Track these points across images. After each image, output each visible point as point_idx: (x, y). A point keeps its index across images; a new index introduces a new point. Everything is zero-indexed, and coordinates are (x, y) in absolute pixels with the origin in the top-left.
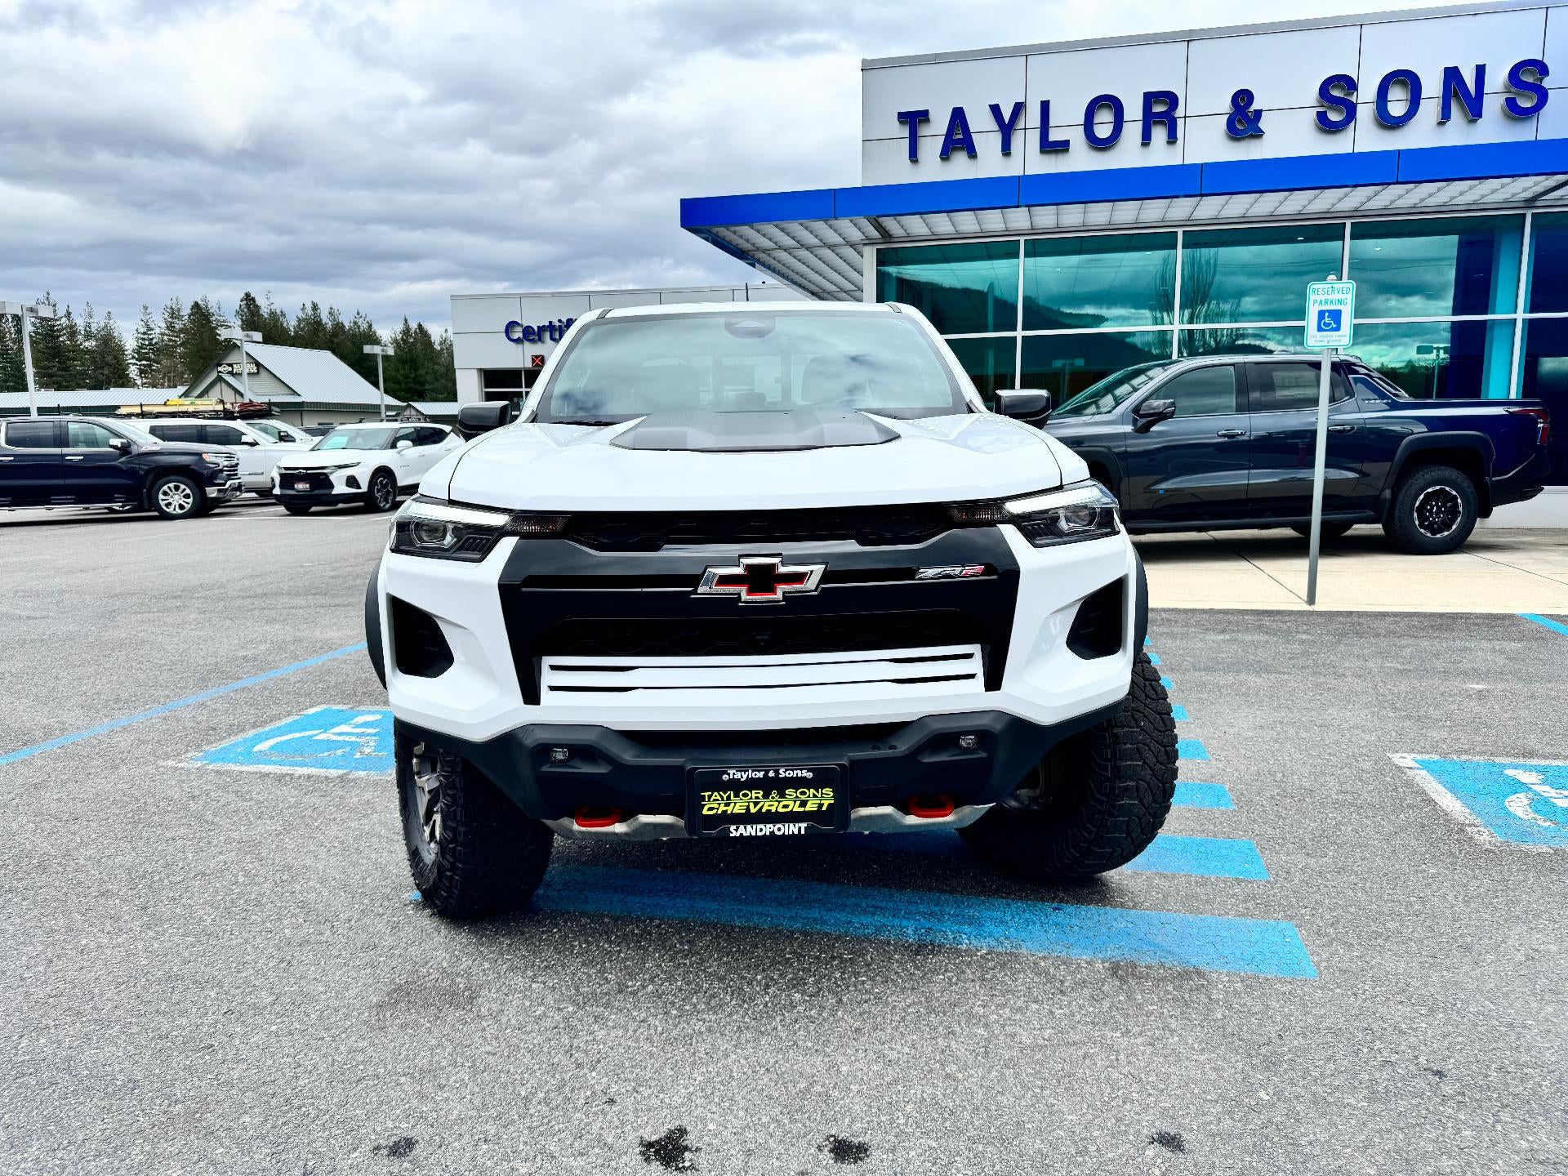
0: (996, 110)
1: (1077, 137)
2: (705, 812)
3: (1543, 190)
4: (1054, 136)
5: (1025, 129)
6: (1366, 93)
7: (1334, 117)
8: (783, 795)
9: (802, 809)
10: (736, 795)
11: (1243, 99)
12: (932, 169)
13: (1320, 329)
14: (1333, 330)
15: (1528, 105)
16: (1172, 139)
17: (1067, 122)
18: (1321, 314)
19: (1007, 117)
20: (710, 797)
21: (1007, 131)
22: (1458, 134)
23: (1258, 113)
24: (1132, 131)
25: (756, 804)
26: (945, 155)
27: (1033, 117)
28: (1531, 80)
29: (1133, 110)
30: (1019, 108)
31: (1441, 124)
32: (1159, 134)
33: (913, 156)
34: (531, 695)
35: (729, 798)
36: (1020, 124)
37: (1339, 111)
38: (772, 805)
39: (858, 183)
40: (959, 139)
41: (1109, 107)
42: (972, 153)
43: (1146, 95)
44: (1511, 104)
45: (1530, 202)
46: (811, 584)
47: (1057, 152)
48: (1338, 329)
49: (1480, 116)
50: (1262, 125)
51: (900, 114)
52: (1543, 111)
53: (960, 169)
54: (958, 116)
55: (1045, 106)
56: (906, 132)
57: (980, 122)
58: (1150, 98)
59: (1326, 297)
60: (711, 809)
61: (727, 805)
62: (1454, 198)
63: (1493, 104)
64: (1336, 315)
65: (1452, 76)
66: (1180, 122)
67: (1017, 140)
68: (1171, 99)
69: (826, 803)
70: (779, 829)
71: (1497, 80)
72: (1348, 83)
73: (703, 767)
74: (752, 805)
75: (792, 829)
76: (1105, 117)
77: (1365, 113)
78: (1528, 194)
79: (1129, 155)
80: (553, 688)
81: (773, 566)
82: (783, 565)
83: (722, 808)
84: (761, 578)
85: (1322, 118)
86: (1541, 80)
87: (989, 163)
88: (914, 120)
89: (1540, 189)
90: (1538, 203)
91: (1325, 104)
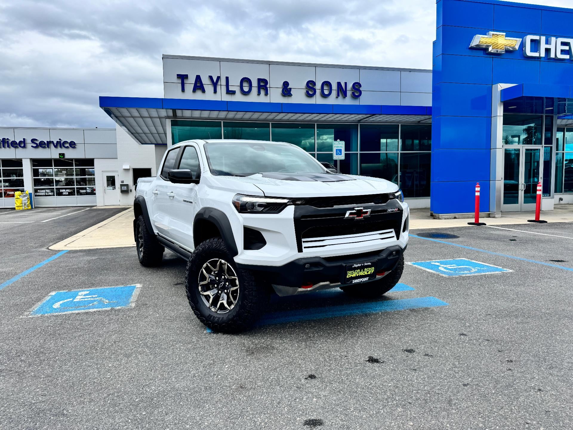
0: (211, 78)
1: (237, 90)
2: (347, 277)
3: (363, 118)
4: (231, 89)
5: (221, 85)
6: (318, 86)
7: (311, 93)
8: (364, 270)
9: (367, 274)
10: (354, 272)
11: (286, 84)
12: (189, 95)
13: (337, 154)
14: (340, 155)
15: (357, 95)
16: (266, 94)
17: (235, 85)
18: (337, 150)
19: (215, 81)
20: (349, 272)
21: (215, 85)
22: (340, 101)
23: (290, 89)
24: (255, 90)
25: (358, 273)
26: (194, 91)
27: (223, 81)
28: (357, 88)
29: (255, 84)
30: (219, 78)
31: (337, 97)
32: (263, 92)
33: (183, 90)
34: (300, 250)
35: (353, 273)
36: (219, 83)
37: (312, 91)
38: (362, 273)
39: (162, 97)
40: (199, 86)
41: (247, 82)
42: (204, 91)
43: (258, 79)
44: (353, 93)
45: (359, 121)
46: (368, 214)
47: (231, 94)
48: (341, 154)
49: (346, 96)
50: (291, 92)
51: (178, 75)
52: (360, 97)
53: (199, 96)
54: (198, 78)
55: (227, 78)
56: (180, 81)
57: (205, 81)
58: (259, 80)
59: (337, 145)
60: (349, 276)
61: (352, 274)
62: (335, 119)
63: (349, 93)
64: (340, 150)
65: (339, 84)
66: (269, 89)
67: (218, 88)
68: (265, 82)
69: (372, 271)
70: (363, 280)
71: (350, 86)
72: (314, 83)
73: (348, 265)
74: (357, 274)
75: (366, 279)
76: (245, 84)
77: (318, 92)
78: (359, 119)
79: (254, 98)
80: (305, 247)
81: (362, 210)
82: (364, 209)
83: (351, 275)
84: (359, 213)
85: (307, 92)
86: (360, 88)
87: (209, 95)
88: (183, 78)
89: (362, 118)
90: (361, 122)
91: (308, 88)
